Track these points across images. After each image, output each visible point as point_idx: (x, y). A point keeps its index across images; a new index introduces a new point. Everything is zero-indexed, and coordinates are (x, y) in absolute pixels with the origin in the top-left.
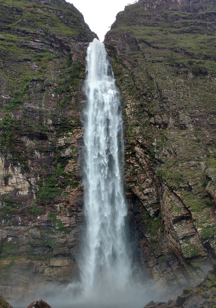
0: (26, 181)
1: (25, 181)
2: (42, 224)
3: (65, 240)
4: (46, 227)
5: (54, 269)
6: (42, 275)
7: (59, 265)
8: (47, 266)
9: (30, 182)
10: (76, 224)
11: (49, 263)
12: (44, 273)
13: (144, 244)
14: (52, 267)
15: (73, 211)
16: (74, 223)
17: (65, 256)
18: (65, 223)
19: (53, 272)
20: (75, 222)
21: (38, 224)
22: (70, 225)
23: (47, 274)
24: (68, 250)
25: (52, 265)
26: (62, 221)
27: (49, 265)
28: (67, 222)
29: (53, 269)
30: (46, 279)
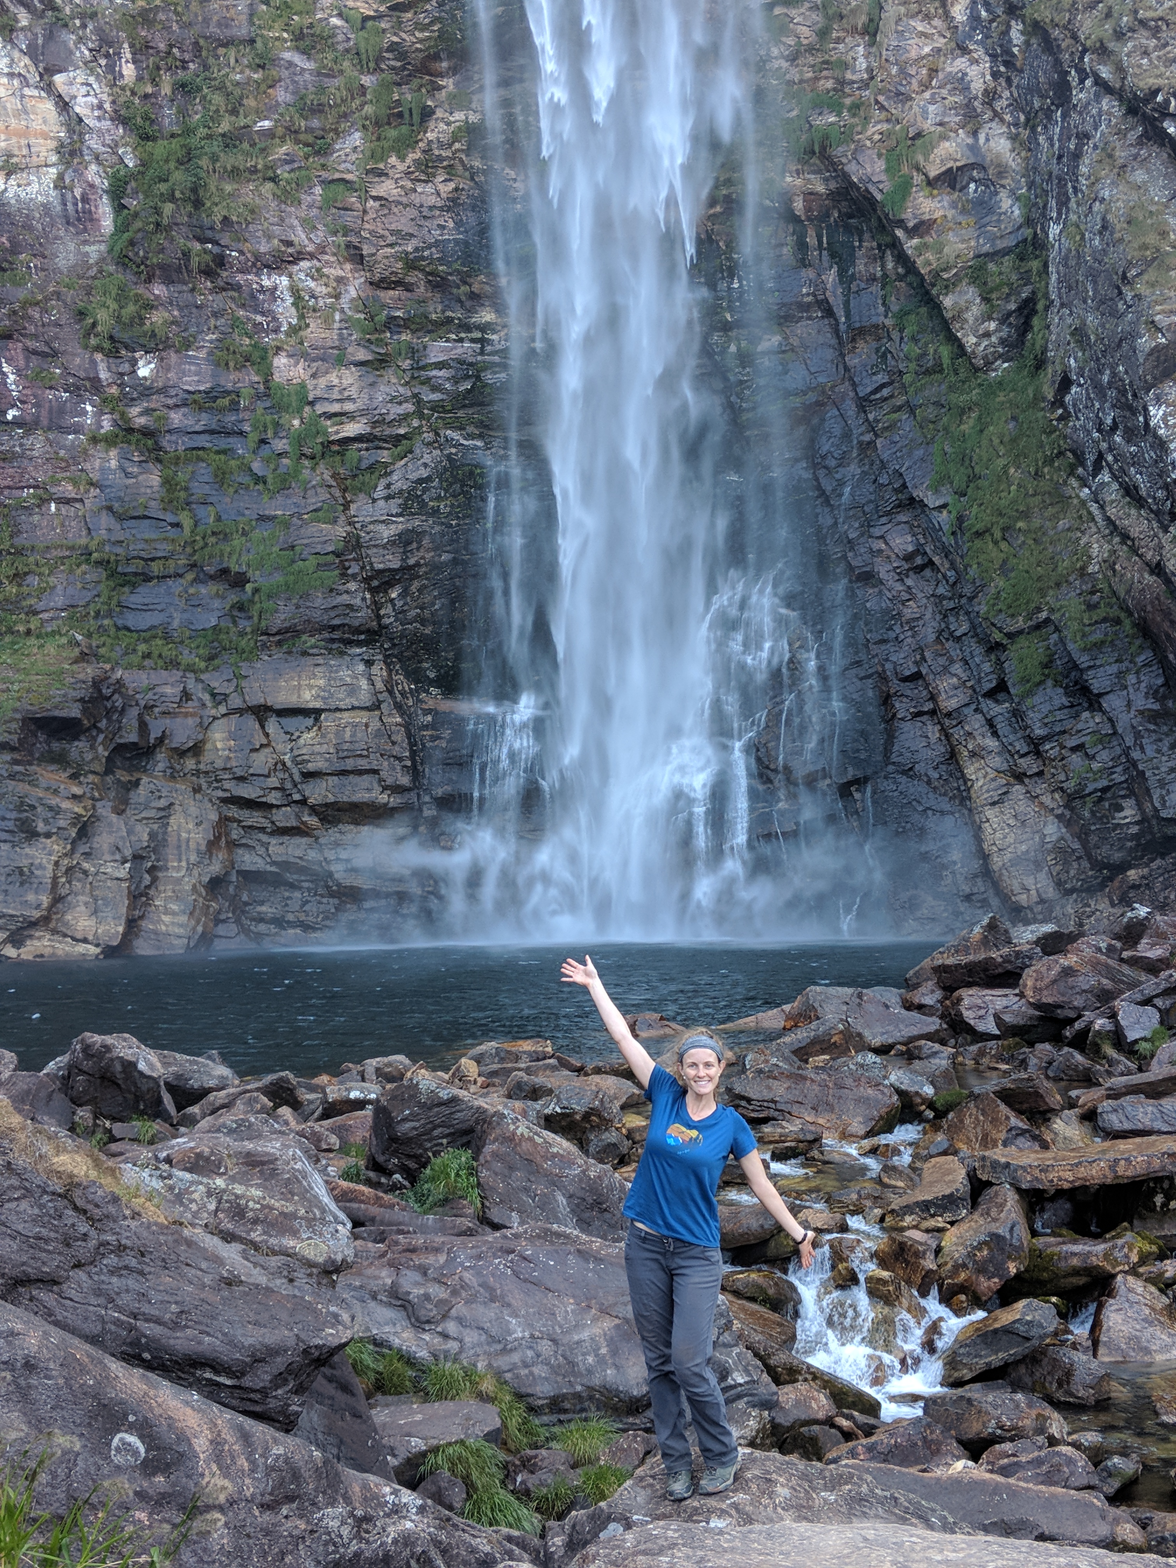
0: (36, 93)
1: (27, 91)
2: (176, 418)
3: (341, 530)
4: (206, 437)
5: (272, 725)
6: (190, 764)
7: (308, 698)
8: (223, 709)
9: (63, 105)
10: (415, 423)
11: (239, 689)
12: (206, 757)
13: (908, 558)
14: (261, 712)
15: (392, 324)
16: (401, 410)
17: (349, 643)
18: (336, 408)
19: (268, 745)
20: (409, 407)
21: (141, 414)
22: (374, 424)
23: (229, 758)
24: (364, 599)
25: (256, 698)
26: (318, 393)
27: (236, 702)
28: (349, 407)
29: (263, 727)
30: (221, 794)
